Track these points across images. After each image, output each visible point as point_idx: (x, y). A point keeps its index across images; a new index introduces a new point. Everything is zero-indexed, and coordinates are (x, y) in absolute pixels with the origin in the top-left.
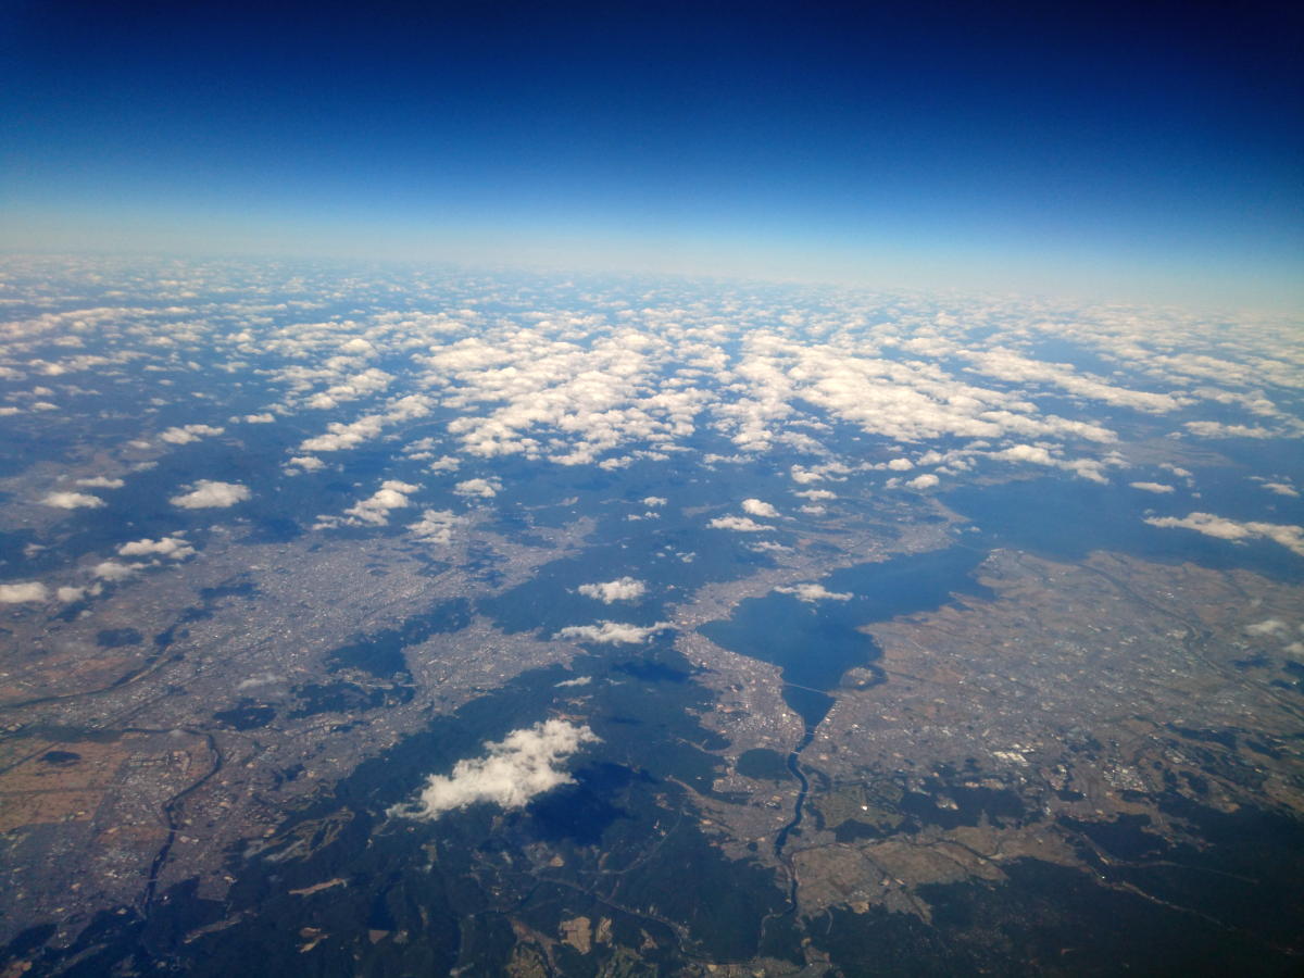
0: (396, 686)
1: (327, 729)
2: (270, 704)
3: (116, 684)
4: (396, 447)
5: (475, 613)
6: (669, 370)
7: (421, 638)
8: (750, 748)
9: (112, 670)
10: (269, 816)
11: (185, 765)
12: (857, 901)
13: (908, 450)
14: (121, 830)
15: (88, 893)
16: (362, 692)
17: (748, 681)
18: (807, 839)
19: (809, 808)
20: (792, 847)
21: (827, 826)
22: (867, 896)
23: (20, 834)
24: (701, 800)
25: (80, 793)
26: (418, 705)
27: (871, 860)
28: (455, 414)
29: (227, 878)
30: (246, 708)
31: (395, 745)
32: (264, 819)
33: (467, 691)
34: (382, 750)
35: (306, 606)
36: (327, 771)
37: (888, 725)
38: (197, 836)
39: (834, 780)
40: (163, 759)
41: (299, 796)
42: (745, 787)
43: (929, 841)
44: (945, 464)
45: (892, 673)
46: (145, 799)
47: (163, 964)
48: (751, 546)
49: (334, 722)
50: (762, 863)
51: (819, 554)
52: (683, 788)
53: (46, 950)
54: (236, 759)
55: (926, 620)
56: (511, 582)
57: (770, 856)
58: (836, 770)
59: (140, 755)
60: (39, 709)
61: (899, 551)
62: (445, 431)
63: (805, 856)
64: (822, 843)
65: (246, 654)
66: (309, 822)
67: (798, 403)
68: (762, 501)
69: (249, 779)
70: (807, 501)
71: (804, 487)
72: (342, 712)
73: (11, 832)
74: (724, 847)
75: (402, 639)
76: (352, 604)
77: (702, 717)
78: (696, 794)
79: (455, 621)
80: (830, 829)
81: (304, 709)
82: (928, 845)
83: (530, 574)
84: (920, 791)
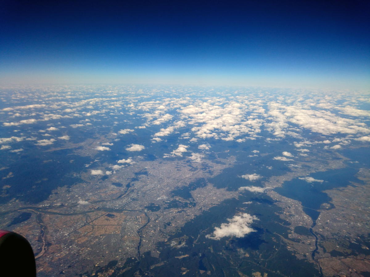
0: (190, 202)
1: (175, 212)
2: (159, 205)
3: (118, 198)
4: (179, 135)
5: (208, 182)
6: (249, 114)
7: (195, 189)
8: (297, 226)
9: (116, 194)
10: (165, 236)
11: (141, 220)
12: (342, 275)
13: (328, 137)
14: (127, 237)
15: (124, 253)
16: (182, 203)
17: (292, 205)
18: (322, 255)
19: (320, 245)
20: (317, 257)
21: (327, 251)
22: (345, 274)
23: (103, 236)
24: (286, 240)
25: (116, 226)
26: (197, 207)
27: (344, 263)
28: (192, 126)
29: (158, 252)
30: (152, 206)
31: (194, 218)
32: (164, 237)
33: (210, 204)
34: (191, 219)
35: (162, 179)
36: (177, 224)
37: (339, 222)
38: (147, 240)
39: (326, 237)
40: (135, 218)
41: (171, 231)
42: (298, 237)
43: (361, 258)
44: (341, 142)
45: (336, 205)
46: (132, 229)
47: (147, 274)
48: (288, 165)
49: (176, 211)
50: (309, 261)
51: (304, 169)
52: (279, 236)
53: (117, 267)
54: (153, 219)
55: (344, 190)
56: (215, 174)
57: (311, 259)
58: (326, 234)
59: (129, 217)
60: (101, 203)
61: (330, 168)
62: (191, 131)
63: (322, 260)
64: (327, 256)
65: (149, 191)
66: (176, 238)
67: (290, 123)
68: (288, 152)
69: (158, 225)
70: (301, 152)
71: (299, 148)
72: (178, 208)
73: (101, 235)
74: (296, 255)
75: (189, 189)
76: (174, 179)
77: (280, 215)
78: (284, 238)
79: (203, 184)
80: (328, 252)
81: (168, 207)
82: (361, 260)
83: (220, 171)
84: (355, 243)
